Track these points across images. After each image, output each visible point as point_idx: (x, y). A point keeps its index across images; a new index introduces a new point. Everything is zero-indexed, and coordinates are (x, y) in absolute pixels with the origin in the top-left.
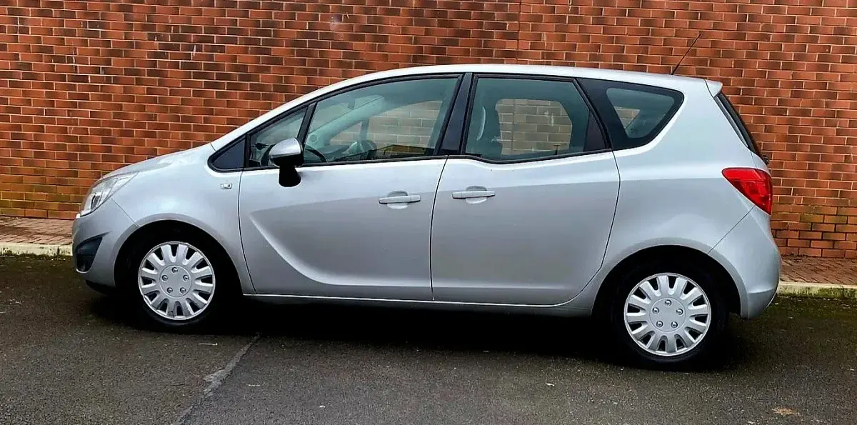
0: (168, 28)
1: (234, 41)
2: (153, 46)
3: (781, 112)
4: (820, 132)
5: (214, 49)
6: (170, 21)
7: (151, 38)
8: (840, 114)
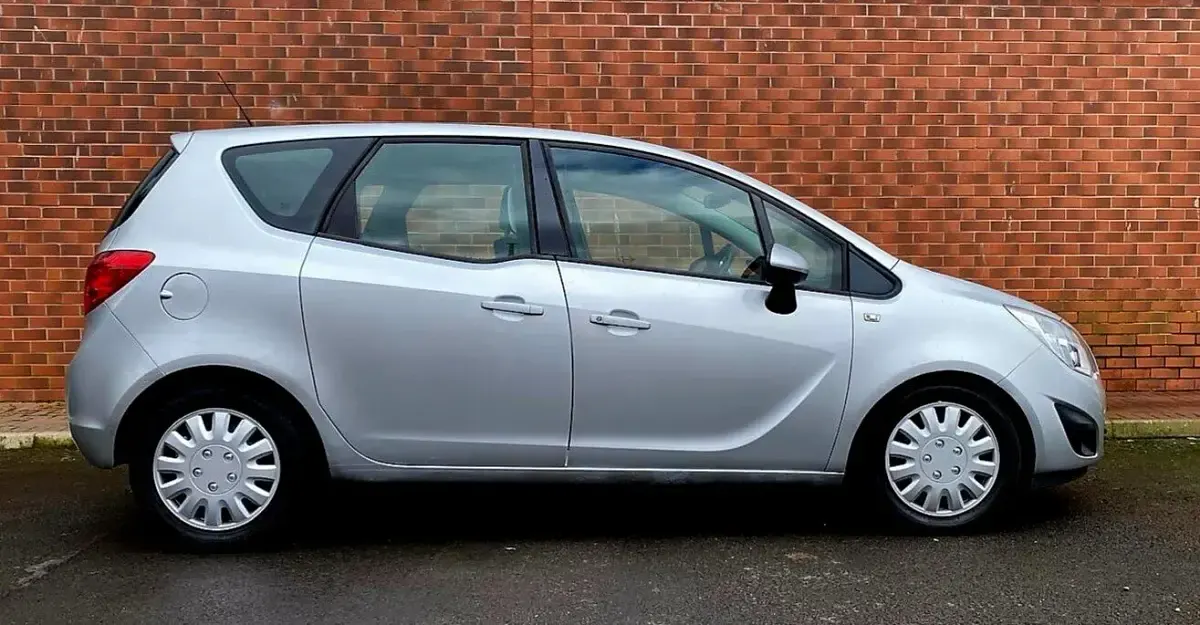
0: (37, 125)
1: (134, 139)
2: (16, 150)
3: (888, 204)
4: (938, 228)
5: (106, 151)
6: (40, 114)
7: (13, 138)
8: (964, 203)
